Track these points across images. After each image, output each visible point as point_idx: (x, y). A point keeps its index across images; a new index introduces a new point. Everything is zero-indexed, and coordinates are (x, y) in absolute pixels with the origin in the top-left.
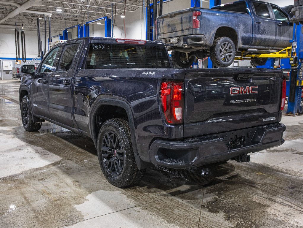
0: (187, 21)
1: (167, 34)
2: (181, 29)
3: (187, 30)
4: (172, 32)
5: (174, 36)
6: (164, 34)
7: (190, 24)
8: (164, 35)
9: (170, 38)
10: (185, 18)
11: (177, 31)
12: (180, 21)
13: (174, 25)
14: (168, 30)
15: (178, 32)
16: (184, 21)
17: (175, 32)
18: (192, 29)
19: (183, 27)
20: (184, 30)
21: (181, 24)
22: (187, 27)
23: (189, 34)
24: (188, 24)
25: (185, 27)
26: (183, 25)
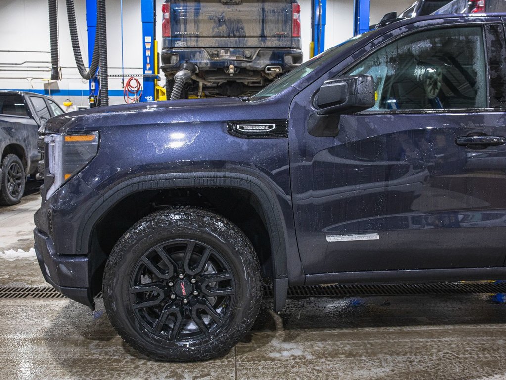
0: (278, 20)
1: (208, 38)
2: (259, 33)
3: (275, 37)
4: (229, 36)
5: (232, 46)
6: (197, 37)
7: (286, 27)
8: (197, 40)
9: (219, 50)
10: (273, 11)
11: (245, 37)
12: (258, 17)
13: (239, 21)
14: (216, 30)
15: (249, 38)
16: (270, 17)
17: (239, 37)
18: (289, 38)
19: (265, 31)
20: (266, 37)
21: (261, 23)
22: (275, 32)
23: (281, 46)
24: (281, 25)
25: (272, 30)
26: (266, 26)
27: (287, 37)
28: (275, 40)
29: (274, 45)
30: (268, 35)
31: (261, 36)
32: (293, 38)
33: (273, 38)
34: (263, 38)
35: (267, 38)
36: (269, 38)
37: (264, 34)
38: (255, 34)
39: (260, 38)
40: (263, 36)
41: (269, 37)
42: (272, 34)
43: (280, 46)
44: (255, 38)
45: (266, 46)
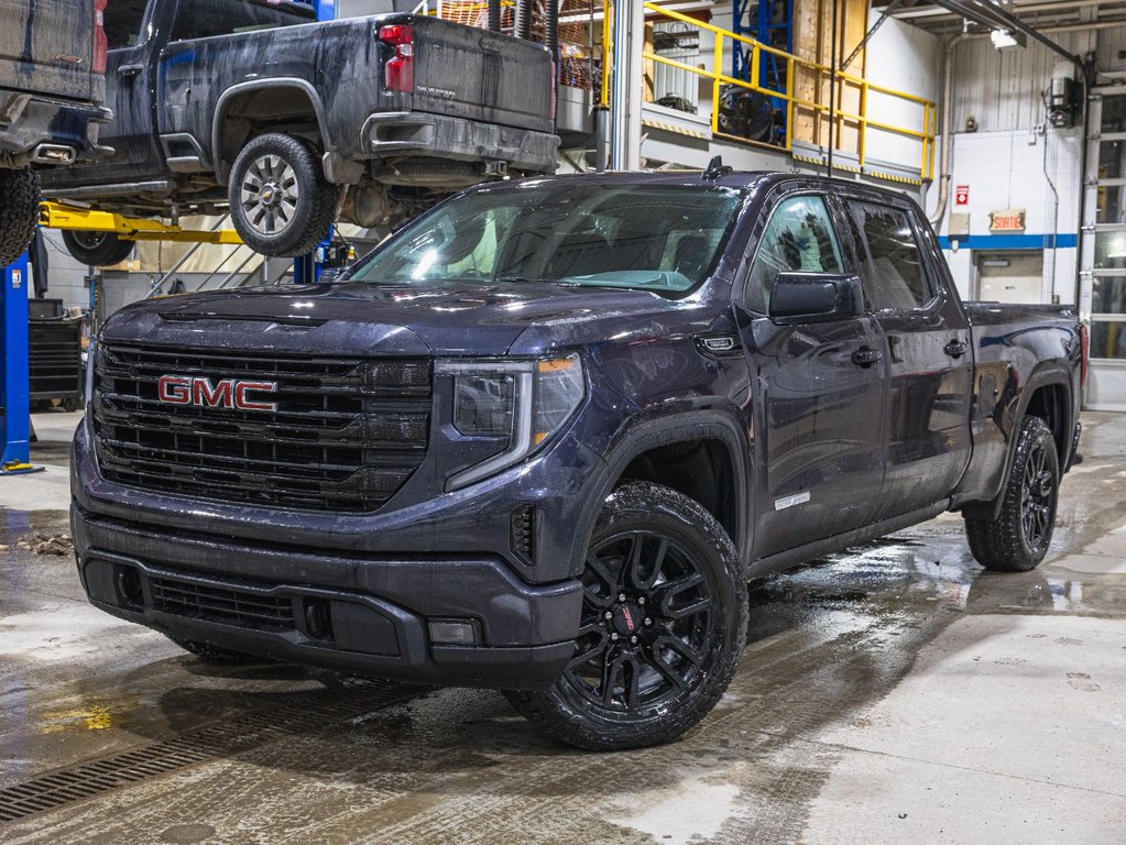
0: (65, 22)
2: (18, 50)
3: (54, 65)
7: (80, 43)
12: (19, 6)
16: (47, 11)
18: (86, 75)
19: (33, 45)
20: (35, 62)
21: (25, 25)
22: (56, 52)
23: (69, 92)
24: (69, 37)
25: (50, 47)
26: (37, 33)
27: (81, 70)
28: (55, 74)
29: (51, 89)
30: (39, 59)
31: (22, 60)
32: (94, 76)
33: (49, 69)
34: (26, 65)
35: (36, 66)
36: (40, 67)
37: (30, 54)
38: (9, 53)
39: (19, 64)
40: (26, 59)
41: (41, 63)
42: (48, 59)
43: (65, 93)
44: (6, 62)
45: (32, 88)
